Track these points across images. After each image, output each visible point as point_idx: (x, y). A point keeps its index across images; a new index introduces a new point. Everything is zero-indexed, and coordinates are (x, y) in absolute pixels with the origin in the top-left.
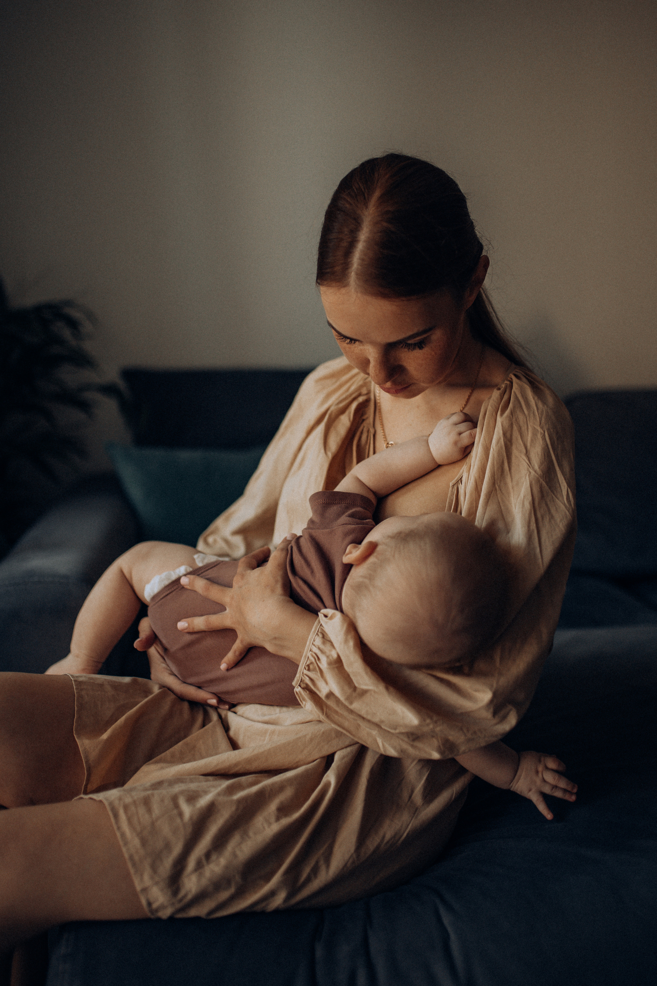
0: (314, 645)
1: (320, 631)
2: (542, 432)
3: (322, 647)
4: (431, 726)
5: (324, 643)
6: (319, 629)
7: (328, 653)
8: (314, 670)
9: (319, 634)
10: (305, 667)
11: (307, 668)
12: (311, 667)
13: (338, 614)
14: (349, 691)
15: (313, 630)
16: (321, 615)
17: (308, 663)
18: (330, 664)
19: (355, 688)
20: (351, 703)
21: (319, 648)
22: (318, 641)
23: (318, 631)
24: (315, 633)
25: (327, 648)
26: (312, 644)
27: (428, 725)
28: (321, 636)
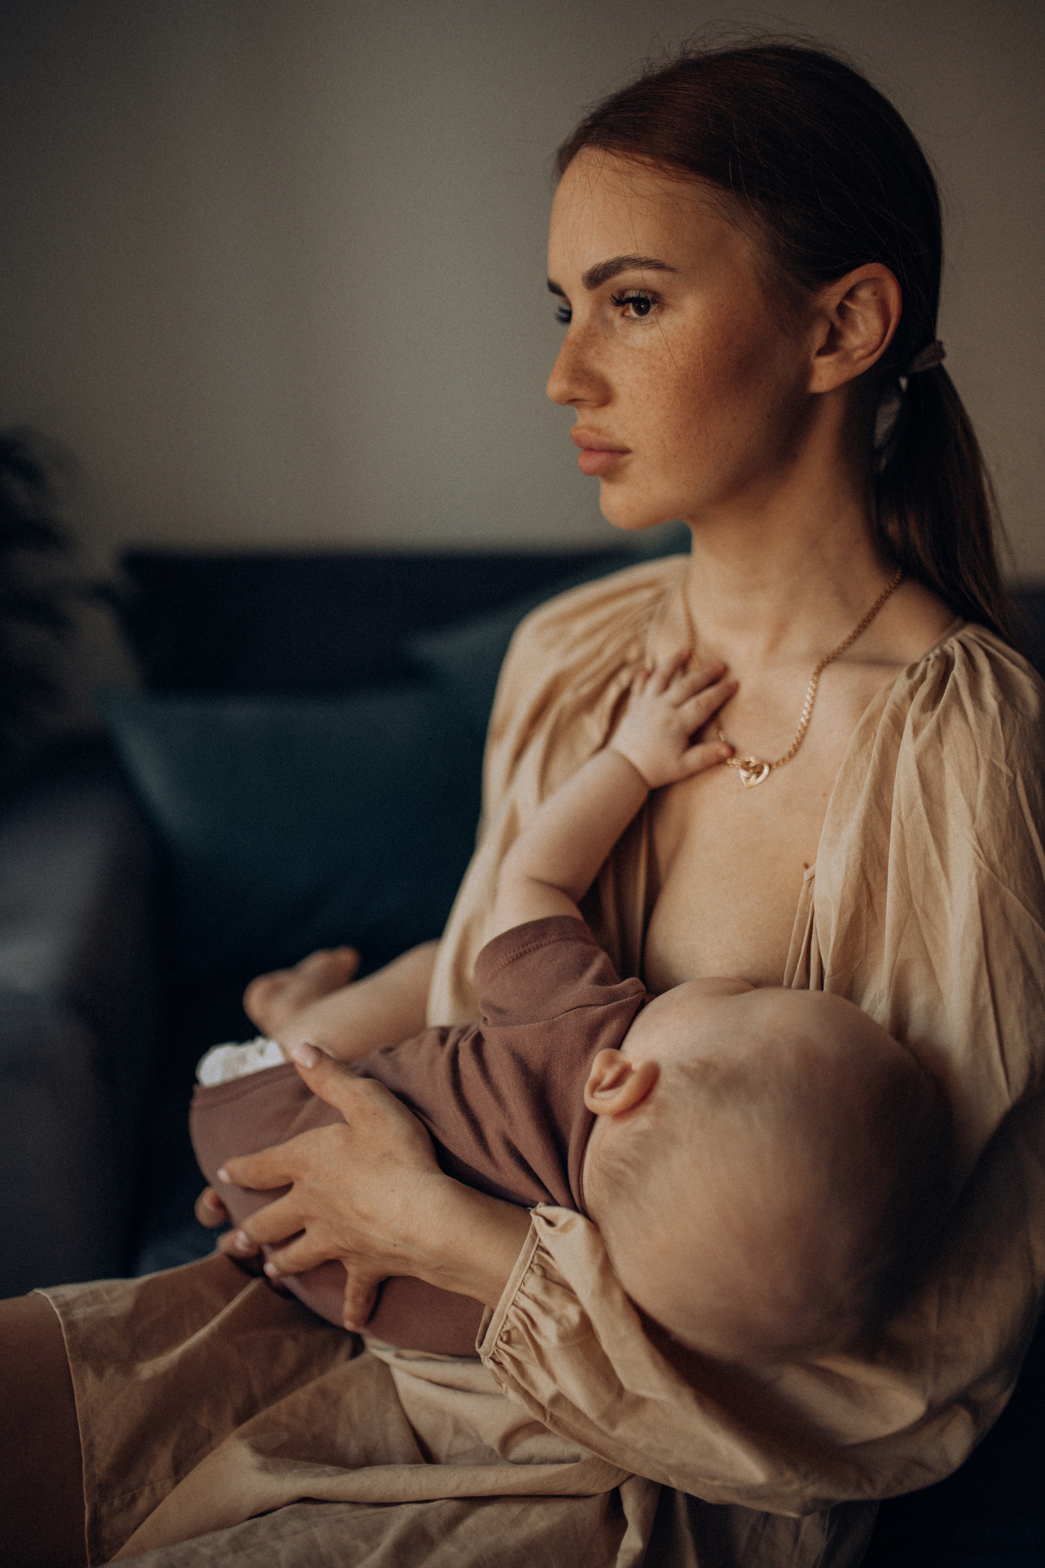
0: (523, 1292)
1: (536, 1261)
2: (1011, 775)
3: (543, 1298)
4: (795, 1486)
5: (547, 1290)
6: (534, 1256)
7: (558, 1312)
8: (520, 1341)
9: (535, 1267)
10: (500, 1335)
11: (505, 1338)
12: (514, 1334)
13: (580, 1222)
14: (608, 1398)
15: (521, 1258)
16: (537, 1222)
17: (507, 1328)
18: (563, 1338)
19: (620, 1391)
20: (613, 1425)
21: (536, 1301)
22: (534, 1285)
23: (532, 1262)
24: (525, 1265)
25: (556, 1302)
26: (519, 1290)
27: (789, 1483)
28: (538, 1271)
